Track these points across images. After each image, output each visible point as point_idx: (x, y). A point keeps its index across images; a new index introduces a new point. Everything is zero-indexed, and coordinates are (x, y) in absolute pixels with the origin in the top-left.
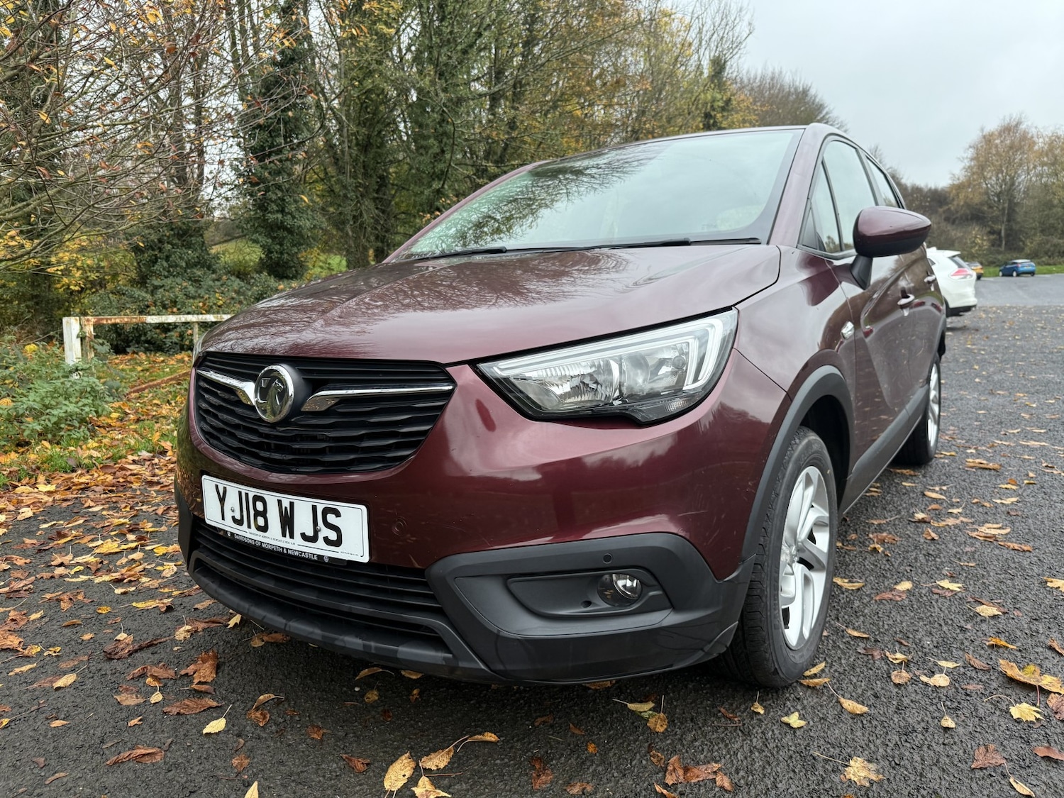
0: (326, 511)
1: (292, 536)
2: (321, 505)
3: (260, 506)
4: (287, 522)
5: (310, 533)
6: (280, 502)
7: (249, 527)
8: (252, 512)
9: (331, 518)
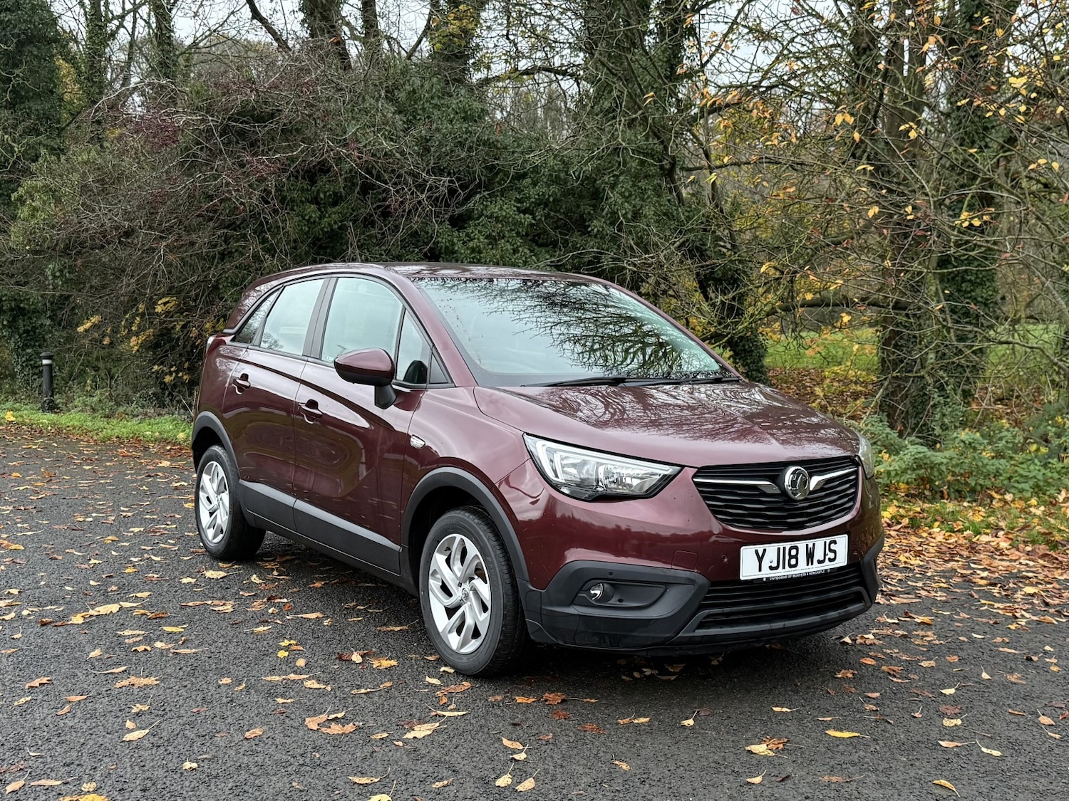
0: (831, 543)
1: (812, 564)
2: (828, 540)
3: (794, 552)
4: (810, 556)
5: (822, 559)
6: (807, 545)
7: (784, 568)
8: (787, 557)
9: (833, 546)
